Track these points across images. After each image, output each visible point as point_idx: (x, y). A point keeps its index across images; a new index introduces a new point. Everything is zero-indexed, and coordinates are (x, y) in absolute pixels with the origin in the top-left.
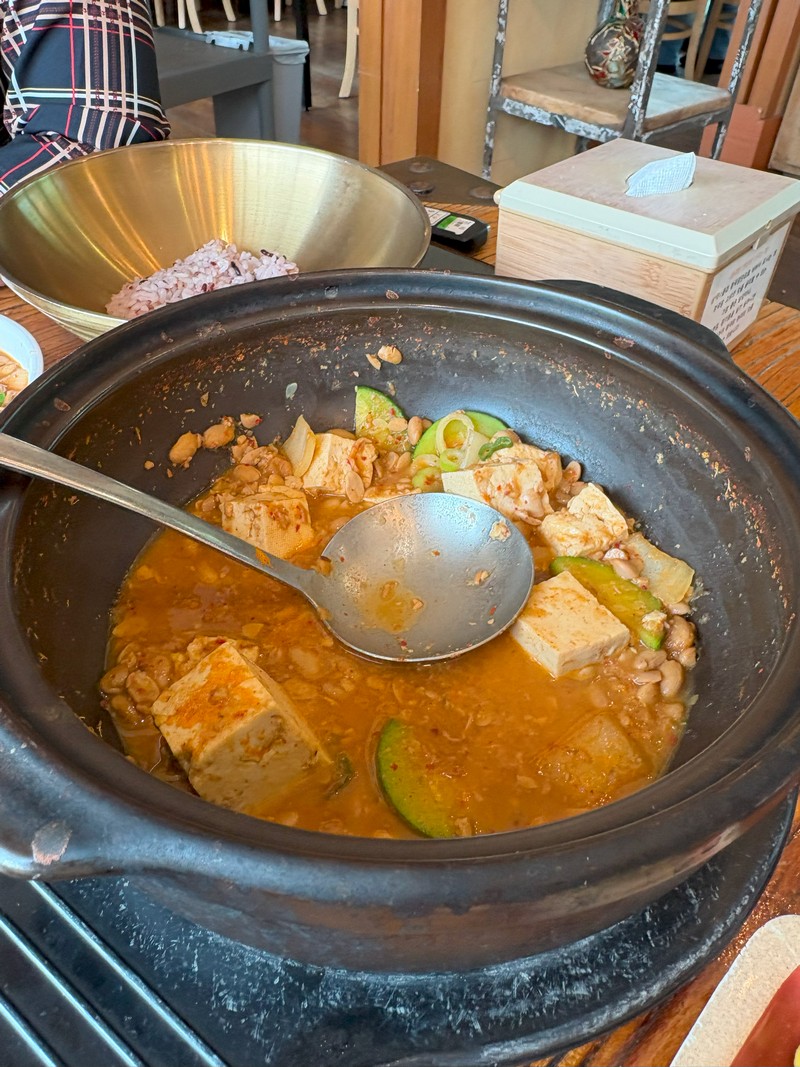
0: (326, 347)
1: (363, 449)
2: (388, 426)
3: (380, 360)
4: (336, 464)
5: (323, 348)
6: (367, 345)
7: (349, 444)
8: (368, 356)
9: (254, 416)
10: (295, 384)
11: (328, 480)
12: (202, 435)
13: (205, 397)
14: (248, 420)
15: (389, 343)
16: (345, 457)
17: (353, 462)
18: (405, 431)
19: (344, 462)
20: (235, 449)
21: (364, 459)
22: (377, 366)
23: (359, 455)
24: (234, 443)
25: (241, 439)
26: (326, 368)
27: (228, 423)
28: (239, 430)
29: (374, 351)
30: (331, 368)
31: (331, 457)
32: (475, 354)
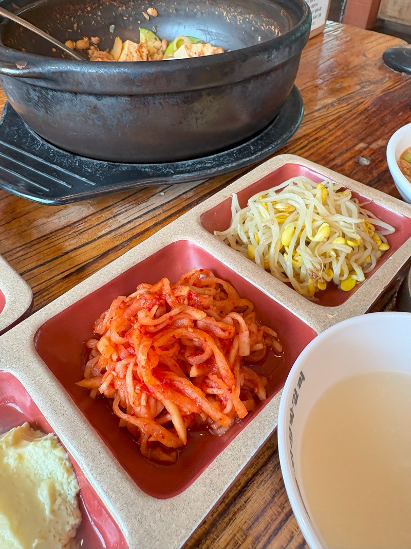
0: (126, 7)
1: (142, 48)
2: (154, 45)
3: (148, 15)
4: (131, 52)
5: (124, 8)
6: (143, 7)
7: (136, 45)
8: (143, 13)
9: (97, 38)
10: (113, 26)
11: (128, 58)
12: (76, 43)
13: (75, 25)
14: (95, 40)
15: (151, 6)
16: (135, 50)
17: (138, 52)
18: (161, 47)
19: (134, 52)
20: (90, 51)
21: (143, 52)
22: (147, 18)
23: (140, 50)
24: (89, 49)
25: (92, 47)
26: (126, 18)
27: (86, 39)
28: (91, 44)
29: (146, 11)
30: (128, 18)
31: (128, 49)
32: (187, 9)
